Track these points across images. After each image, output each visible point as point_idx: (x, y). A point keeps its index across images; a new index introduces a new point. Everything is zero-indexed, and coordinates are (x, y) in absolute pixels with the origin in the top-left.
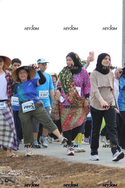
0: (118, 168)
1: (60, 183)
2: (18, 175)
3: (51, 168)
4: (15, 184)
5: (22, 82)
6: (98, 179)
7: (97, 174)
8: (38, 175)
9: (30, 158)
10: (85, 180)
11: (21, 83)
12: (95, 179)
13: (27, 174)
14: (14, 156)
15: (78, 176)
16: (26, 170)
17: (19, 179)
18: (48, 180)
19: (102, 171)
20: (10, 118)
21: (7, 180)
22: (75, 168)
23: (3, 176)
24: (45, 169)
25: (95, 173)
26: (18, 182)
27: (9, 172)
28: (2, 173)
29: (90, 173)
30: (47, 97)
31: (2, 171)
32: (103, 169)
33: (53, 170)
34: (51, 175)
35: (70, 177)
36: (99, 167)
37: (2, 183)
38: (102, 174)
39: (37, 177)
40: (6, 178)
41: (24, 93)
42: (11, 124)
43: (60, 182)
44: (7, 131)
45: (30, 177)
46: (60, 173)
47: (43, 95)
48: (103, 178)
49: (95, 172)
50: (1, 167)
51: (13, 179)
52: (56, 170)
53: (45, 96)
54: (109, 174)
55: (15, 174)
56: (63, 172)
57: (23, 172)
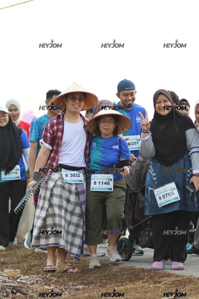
0: (192, 277)
2: (32, 284)
3: (85, 273)
4: (28, 297)
6: (160, 293)
7: (158, 285)
8: (65, 285)
10: (140, 295)
13: (48, 282)
15: (127, 288)
16: (46, 275)
17: (35, 290)
18: (80, 292)
19: (166, 281)
21: (14, 291)
22: (124, 275)
23: (8, 284)
25: (155, 284)
26: (33, 294)
27: (19, 277)
28: (8, 280)
29: (147, 284)
31: (7, 277)
32: (167, 278)
33: (89, 277)
34: (86, 285)
35: (115, 288)
36: (162, 274)
37: (7, 296)
38: (166, 285)
39: (63, 288)
40: (14, 287)
43: (98, 296)
45: (52, 287)
46: (99, 282)
49: (155, 283)
50: (6, 270)
51: (24, 290)
52: (94, 277)
54: (177, 286)
55: (28, 282)
56: (105, 281)
57: (40, 279)
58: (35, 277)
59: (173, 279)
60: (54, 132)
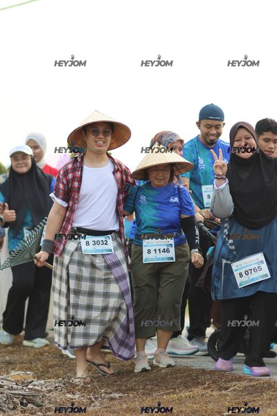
0: (271, 381)
2: (50, 391)
4: (43, 410)
7: (223, 392)
8: (95, 392)
10: (198, 406)
13: (71, 388)
15: (181, 396)
16: (69, 380)
17: (53, 400)
18: (116, 402)
19: (235, 387)
20: (124, 277)
21: (25, 401)
22: (176, 378)
23: (16, 392)
25: (220, 391)
26: (50, 406)
27: (31, 382)
28: (15, 386)
29: (209, 391)
31: (15, 382)
32: (237, 383)
33: (128, 381)
34: (123, 393)
35: (165, 397)
36: (230, 378)
37: (14, 408)
38: (235, 392)
39: (92, 397)
40: (23, 395)
42: (125, 293)
45: (77, 396)
46: (143, 389)
49: (220, 389)
50: (12, 372)
51: (38, 401)
52: (135, 381)
54: (251, 394)
55: (44, 389)
56: (150, 387)
57: (60, 385)
58: (53, 382)
59: (245, 383)
60: (68, 181)
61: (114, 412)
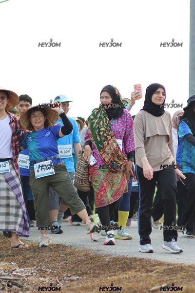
0: (183, 265)
1: (93, 288)
2: (28, 276)
3: (79, 265)
4: (24, 290)
5: (36, 130)
6: (152, 282)
7: (150, 274)
8: (59, 276)
9: (47, 249)
10: (132, 284)
11: (34, 131)
12: (148, 282)
13: (42, 274)
14: (21, 246)
15: (120, 278)
16: (41, 267)
17: (30, 282)
18: (74, 283)
19: (158, 270)
20: (17, 186)
21: (10, 284)
22: (116, 264)
23: (4, 277)
24: (70, 267)
25: (147, 273)
26: (29, 286)
27: (14, 270)
28: (3, 273)
29: (139, 273)
30: (70, 156)
31: (3, 270)
32: (159, 267)
33: (82, 267)
34: (79, 276)
35: (109, 278)
36: (154, 263)
37: (3, 289)
38: (157, 274)
39: (57, 279)
40: (9, 280)
41: (38, 147)
42: (18, 196)
43: (92, 286)
44: (13, 206)
45: (47, 279)
46: (93, 273)
47: (63, 152)
48: (159, 280)
49: (147, 271)
50: (1, 263)
51: (20, 283)
52: (87, 268)
53: (66, 154)
54: (169, 275)
55: (24, 275)
56: (98, 272)
57: (35, 271)
58: (30, 270)
59: (165, 267)
61: (73, 290)
